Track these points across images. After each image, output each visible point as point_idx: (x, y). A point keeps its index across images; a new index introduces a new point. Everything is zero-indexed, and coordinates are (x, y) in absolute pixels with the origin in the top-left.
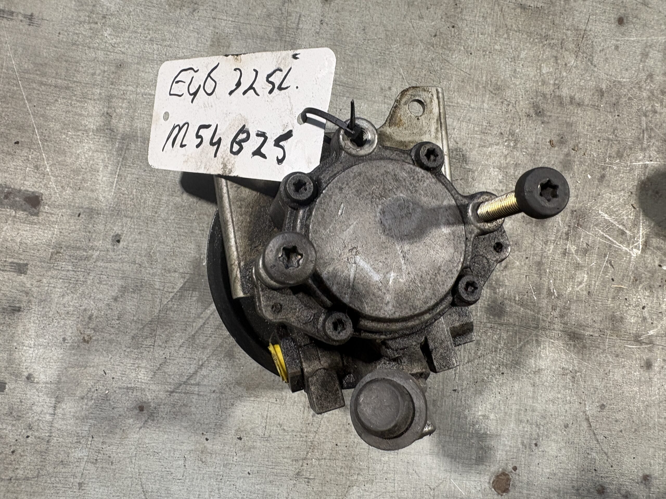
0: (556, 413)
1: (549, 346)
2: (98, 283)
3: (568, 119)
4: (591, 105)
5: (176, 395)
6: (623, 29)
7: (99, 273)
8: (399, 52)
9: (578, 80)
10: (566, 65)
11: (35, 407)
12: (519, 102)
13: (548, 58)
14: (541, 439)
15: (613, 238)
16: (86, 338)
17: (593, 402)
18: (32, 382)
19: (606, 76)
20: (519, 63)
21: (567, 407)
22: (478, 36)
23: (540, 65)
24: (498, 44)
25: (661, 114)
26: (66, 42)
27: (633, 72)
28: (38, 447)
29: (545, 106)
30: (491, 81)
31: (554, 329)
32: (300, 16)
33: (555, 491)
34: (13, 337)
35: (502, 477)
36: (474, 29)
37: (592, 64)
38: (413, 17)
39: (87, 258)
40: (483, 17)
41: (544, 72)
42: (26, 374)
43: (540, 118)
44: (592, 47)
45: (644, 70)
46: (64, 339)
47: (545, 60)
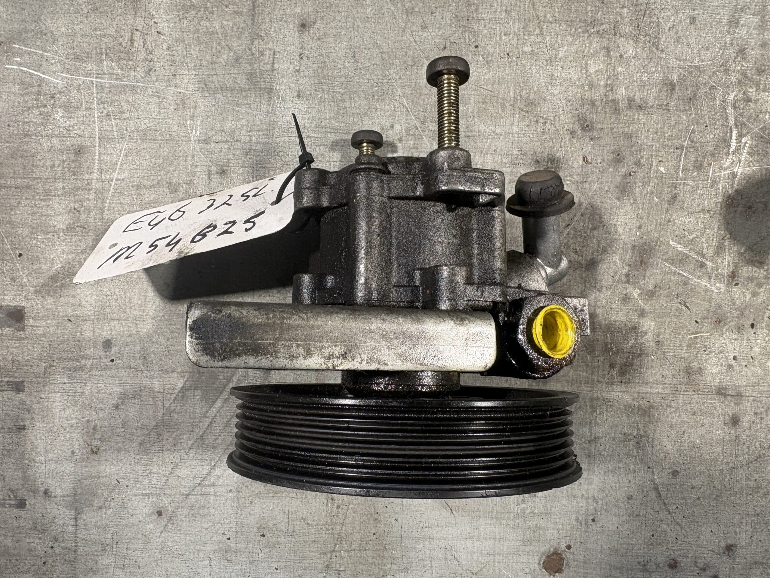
0: (617, 485)
1: (607, 411)
2: (97, 393)
3: (626, 129)
4: (657, 105)
5: (192, 497)
7: (96, 382)
8: (400, 78)
9: (639, 74)
10: (621, 56)
11: (56, 520)
12: (559, 117)
13: (596, 52)
14: (599, 513)
15: (689, 272)
16: (94, 450)
17: (663, 469)
18: (50, 496)
19: (678, 62)
20: (558, 65)
21: (630, 477)
22: (501, 38)
23: (587, 64)
24: (528, 44)
25: (756, 101)
26: (17, 135)
27: (717, 50)
28: (67, 557)
29: (594, 117)
30: (521, 96)
32: (274, 54)
33: (617, 568)
34: (23, 454)
35: (555, 557)
36: (494, 29)
37: (657, 49)
38: (414, 28)
39: (81, 368)
40: (506, 11)
41: (592, 72)
42: (42, 489)
43: (587, 134)
44: (658, 26)
45: (732, 44)
46: (73, 453)
47: (593, 55)
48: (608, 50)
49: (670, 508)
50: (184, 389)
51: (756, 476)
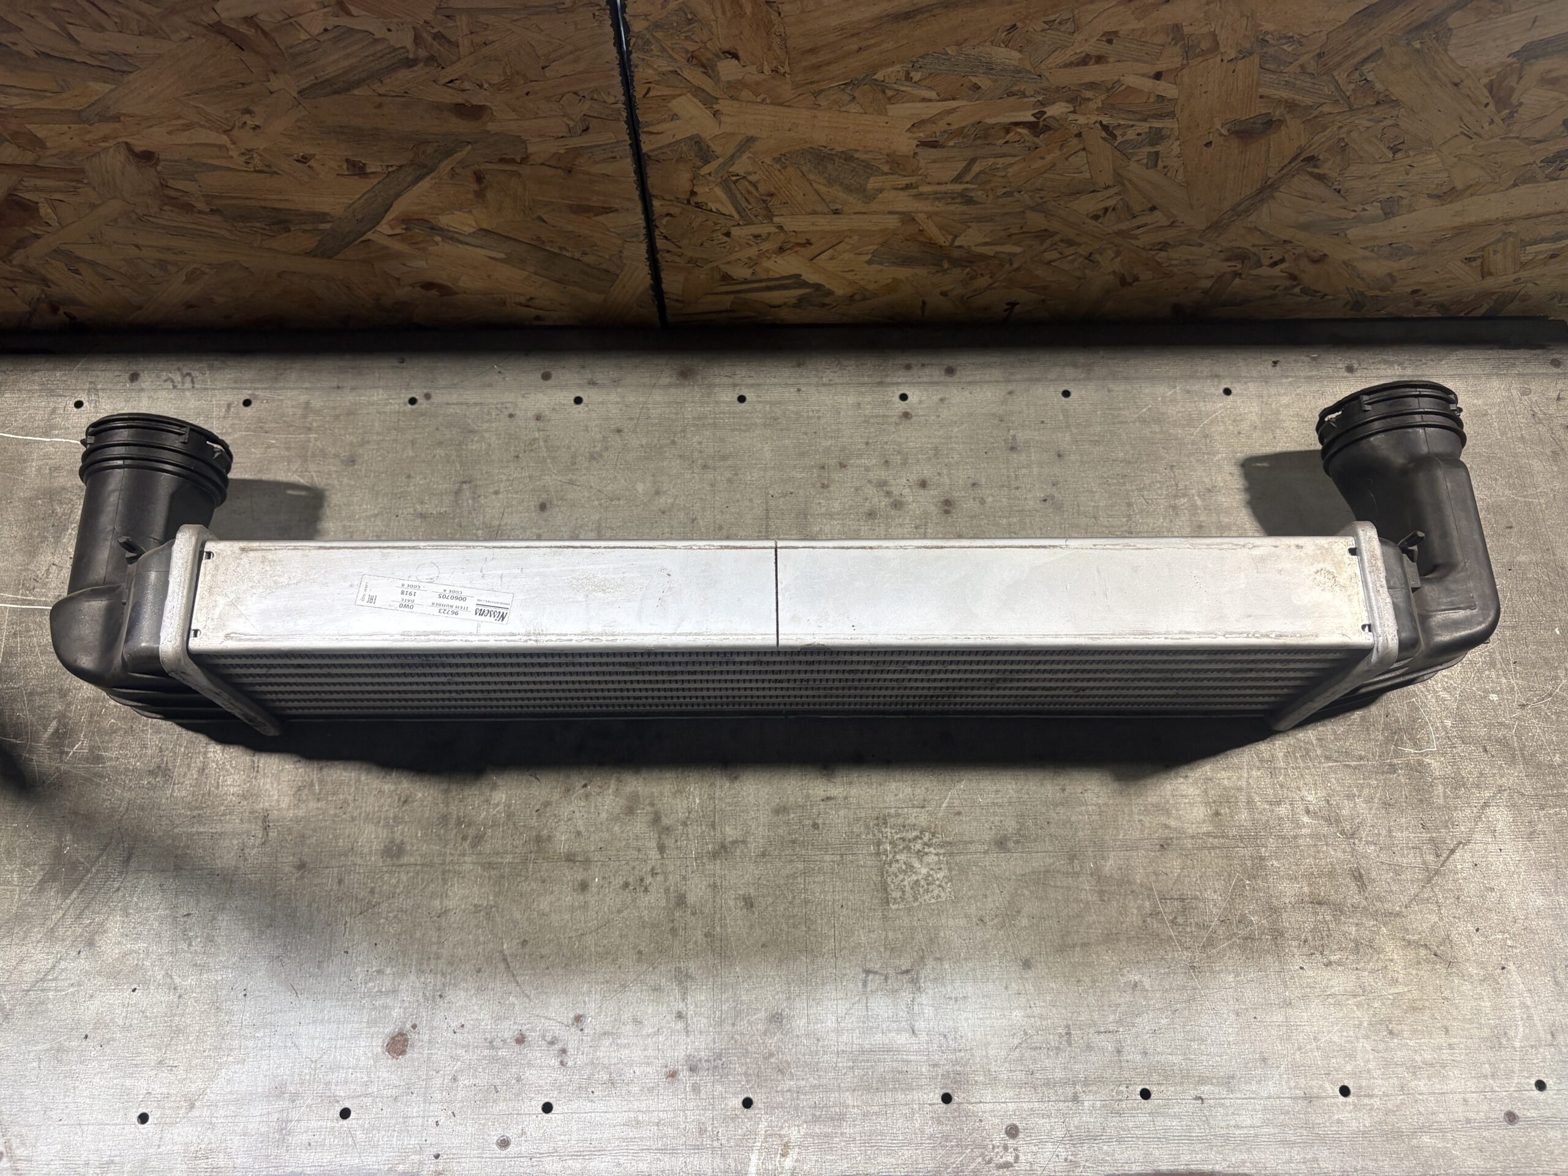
0: (467, 958)
6: (545, 515)
14: (447, 989)
17: (512, 939)
21: (480, 949)
31: (465, 862)
33: (463, 1048)
35: (399, 1038)
49: (518, 978)
50: (43, 881)
51: (605, 942)
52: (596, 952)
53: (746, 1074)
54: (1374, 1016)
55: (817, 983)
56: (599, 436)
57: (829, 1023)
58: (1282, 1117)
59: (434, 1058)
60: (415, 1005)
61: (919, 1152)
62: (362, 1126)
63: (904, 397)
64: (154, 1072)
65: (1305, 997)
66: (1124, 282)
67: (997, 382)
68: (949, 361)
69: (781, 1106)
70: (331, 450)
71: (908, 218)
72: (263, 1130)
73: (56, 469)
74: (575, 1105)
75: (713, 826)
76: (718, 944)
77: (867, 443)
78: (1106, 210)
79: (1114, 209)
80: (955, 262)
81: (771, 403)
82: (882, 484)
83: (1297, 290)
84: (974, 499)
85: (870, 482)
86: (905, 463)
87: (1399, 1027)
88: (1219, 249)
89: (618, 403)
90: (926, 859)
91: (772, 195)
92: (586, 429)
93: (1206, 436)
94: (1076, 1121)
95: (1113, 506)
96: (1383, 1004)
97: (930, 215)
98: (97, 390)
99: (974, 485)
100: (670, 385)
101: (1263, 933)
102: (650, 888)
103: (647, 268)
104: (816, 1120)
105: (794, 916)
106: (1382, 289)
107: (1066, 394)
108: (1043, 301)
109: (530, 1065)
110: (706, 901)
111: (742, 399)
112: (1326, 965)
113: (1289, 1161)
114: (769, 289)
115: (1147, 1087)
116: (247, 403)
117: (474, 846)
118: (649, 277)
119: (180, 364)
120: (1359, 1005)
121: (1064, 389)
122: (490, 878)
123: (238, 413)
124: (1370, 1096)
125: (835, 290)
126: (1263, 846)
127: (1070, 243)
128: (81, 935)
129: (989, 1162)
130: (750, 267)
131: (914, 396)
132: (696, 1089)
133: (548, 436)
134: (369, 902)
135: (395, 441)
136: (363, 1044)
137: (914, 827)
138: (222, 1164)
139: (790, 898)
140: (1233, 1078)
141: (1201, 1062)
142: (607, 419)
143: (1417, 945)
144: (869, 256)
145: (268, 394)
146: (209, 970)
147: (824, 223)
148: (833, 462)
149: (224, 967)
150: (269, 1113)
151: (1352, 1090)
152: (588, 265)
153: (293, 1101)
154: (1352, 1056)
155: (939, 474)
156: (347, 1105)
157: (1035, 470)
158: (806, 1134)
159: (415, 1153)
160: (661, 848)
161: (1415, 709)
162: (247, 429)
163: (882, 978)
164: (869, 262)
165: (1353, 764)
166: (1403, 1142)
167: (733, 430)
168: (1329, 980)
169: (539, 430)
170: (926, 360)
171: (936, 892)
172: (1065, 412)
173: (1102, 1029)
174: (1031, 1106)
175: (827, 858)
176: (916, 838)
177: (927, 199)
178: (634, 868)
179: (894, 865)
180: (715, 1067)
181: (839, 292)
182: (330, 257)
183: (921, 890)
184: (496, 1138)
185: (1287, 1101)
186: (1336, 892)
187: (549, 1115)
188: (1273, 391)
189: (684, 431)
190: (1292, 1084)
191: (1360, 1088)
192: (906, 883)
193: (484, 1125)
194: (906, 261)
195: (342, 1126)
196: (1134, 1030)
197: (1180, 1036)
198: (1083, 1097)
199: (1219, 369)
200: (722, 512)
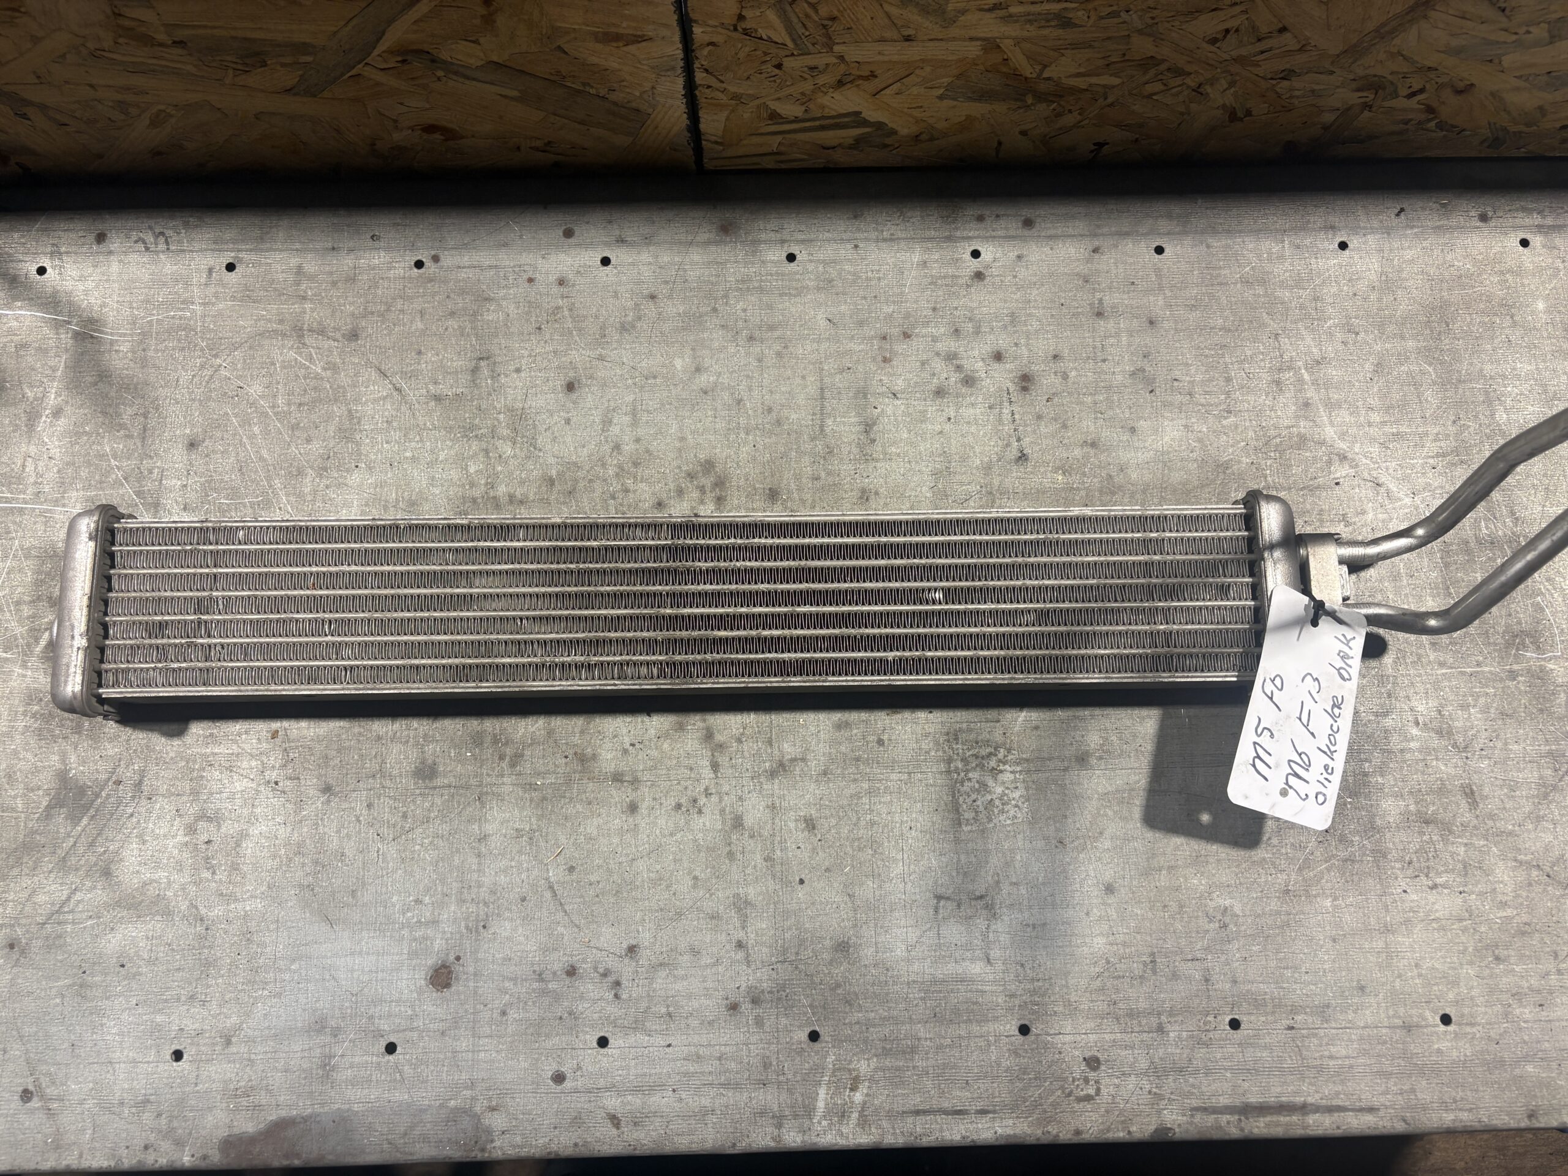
0: (510, 886)
5: (49, 926)
6: (574, 396)
9: (518, 472)
14: (490, 919)
17: (558, 865)
19: (556, 459)
20: (438, 467)
21: (524, 876)
22: (382, 446)
23: (466, 465)
24: (409, 450)
27: (593, 447)
31: (503, 784)
32: (162, 472)
33: (511, 980)
35: (443, 970)
36: (376, 439)
37: (535, 448)
38: (300, 441)
40: (387, 422)
41: (472, 472)
44: (534, 428)
47: (472, 457)
48: (487, 451)
49: (567, 907)
50: (49, 807)
51: (658, 867)
52: (649, 878)
53: (811, 1006)
54: (1480, 941)
55: (885, 910)
56: (630, 304)
57: (898, 952)
58: (1380, 1047)
59: (480, 991)
60: (458, 936)
61: (995, 1085)
62: (409, 1062)
63: (976, 254)
64: (186, 1007)
65: (1407, 922)
66: (1233, 116)
67: (1082, 236)
68: (1027, 212)
69: (849, 1039)
70: (329, 323)
71: (991, 45)
72: (305, 1066)
73: (23, 346)
74: (632, 1040)
75: (770, 743)
76: (778, 868)
77: (934, 309)
78: (1227, 31)
79: (1237, 31)
80: (1040, 97)
81: (824, 262)
82: (951, 357)
83: (1432, 124)
84: (1055, 373)
85: (938, 354)
86: (977, 332)
87: (1506, 952)
88: (1352, 77)
89: (650, 264)
90: (1000, 777)
91: (834, 19)
92: (616, 295)
93: (1316, 299)
94: (1161, 1052)
95: (1211, 380)
96: (1490, 928)
97: (1018, 41)
98: (61, 254)
99: (1055, 357)
100: (708, 243)
101: (1364, 854)
102: (704, 810)
103: (683, 106)
104: (886, 1053)
105: (859, 839)
106: (1527, 125)
107: (1159, 250)
108: (1137, 140)
109: (582, 997)
110: (765, 823)
111: (791, 258)
112: (1431, 888)
113: (1386, 1093)
114: (823, 128)
115: (1237, 1017)
116: (230, 267)
117: (513, 765)
118: (685, 116)
119: (152, 222)
120: (1464, 930)
121: (1157, 244)
122: (531, 800)
123: (221, 280)
124: (1472, 1025)
125: (898, 129)
126: (1366, 760)
127: (1179, 72)
128: (96, 864)
129: (1070, 1094)
130: (802, 104)
131: (987, 255)
132: (759, 1022)
133: (573, 304)
134: (402, 827)
135: (402, 311)
136: (405, 976)
137: (987, 743)
138: (263, 1102)
139: (854, 820)
140: (1328, 1006)
141: (1295, 990)
142: (639, 282)
143: (1529, 865)
144: (941, 91)
145: (253, 257)
146: (236, 900)
147: (893, 52)
148: (895, 331)
149: (252, 897)
150: (310, 1049)
151: (1454, 1019)
152: (615, 103)
153: (336, 1036)
154: (1455, 983)
155: (1016, 345)
156: (392, 1040)
157: (1124, 339)
158: (876, 1068)
159: (466, 1088)
160: (715, 767)
161: (1539, 608)
162: (233, 298)
163: (955, 904)
164: (941, 98)
165: (1468, 670)
166: (1506, 1071)
167: (781, 295)
168: (1433, 903)
169: (563, 297)
170: (1001, 211)
171: (1012, 813)
172: (1158, 272)
173: (1190, 957)
174: (1113, 1037)
175: (894, 776)
176: (991, 754)
177: (1016, 21)
178: (686, 788)
179: (966, 784)
180: (779, 999)
181: (904, 131)
182: (315, 96)
183: (996, 811)
184: (550, 1073)
185: (1384, 1031)
186: (1445, 810)
187: (606, 1050)
188: (1396, 244)
189: (726, 296)
190: (1391, 1013)
191: (1463, 1016)
192: (979, 803)
193: (537, 1060)
194: (984, 96)
195: (388, 1062)
196: (1223, 958)
197: (1273, 964)
198: (1168, 1027)
199: (1333, 219)
200: (772, 392)
